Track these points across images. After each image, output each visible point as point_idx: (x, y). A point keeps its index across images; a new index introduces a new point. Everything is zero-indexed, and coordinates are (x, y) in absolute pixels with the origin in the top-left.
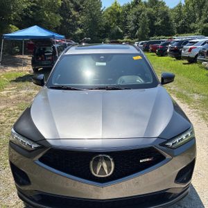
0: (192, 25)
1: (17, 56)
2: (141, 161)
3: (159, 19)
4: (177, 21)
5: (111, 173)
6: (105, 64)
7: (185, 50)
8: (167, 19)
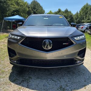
0: (83, 21)
1: (8, 30)
2: (63, 44)
3: (68, 18)
4: (76, 19)
5: (51, 48)
6: (47, 18)
7: (80, 28)
8: (72, 18)
